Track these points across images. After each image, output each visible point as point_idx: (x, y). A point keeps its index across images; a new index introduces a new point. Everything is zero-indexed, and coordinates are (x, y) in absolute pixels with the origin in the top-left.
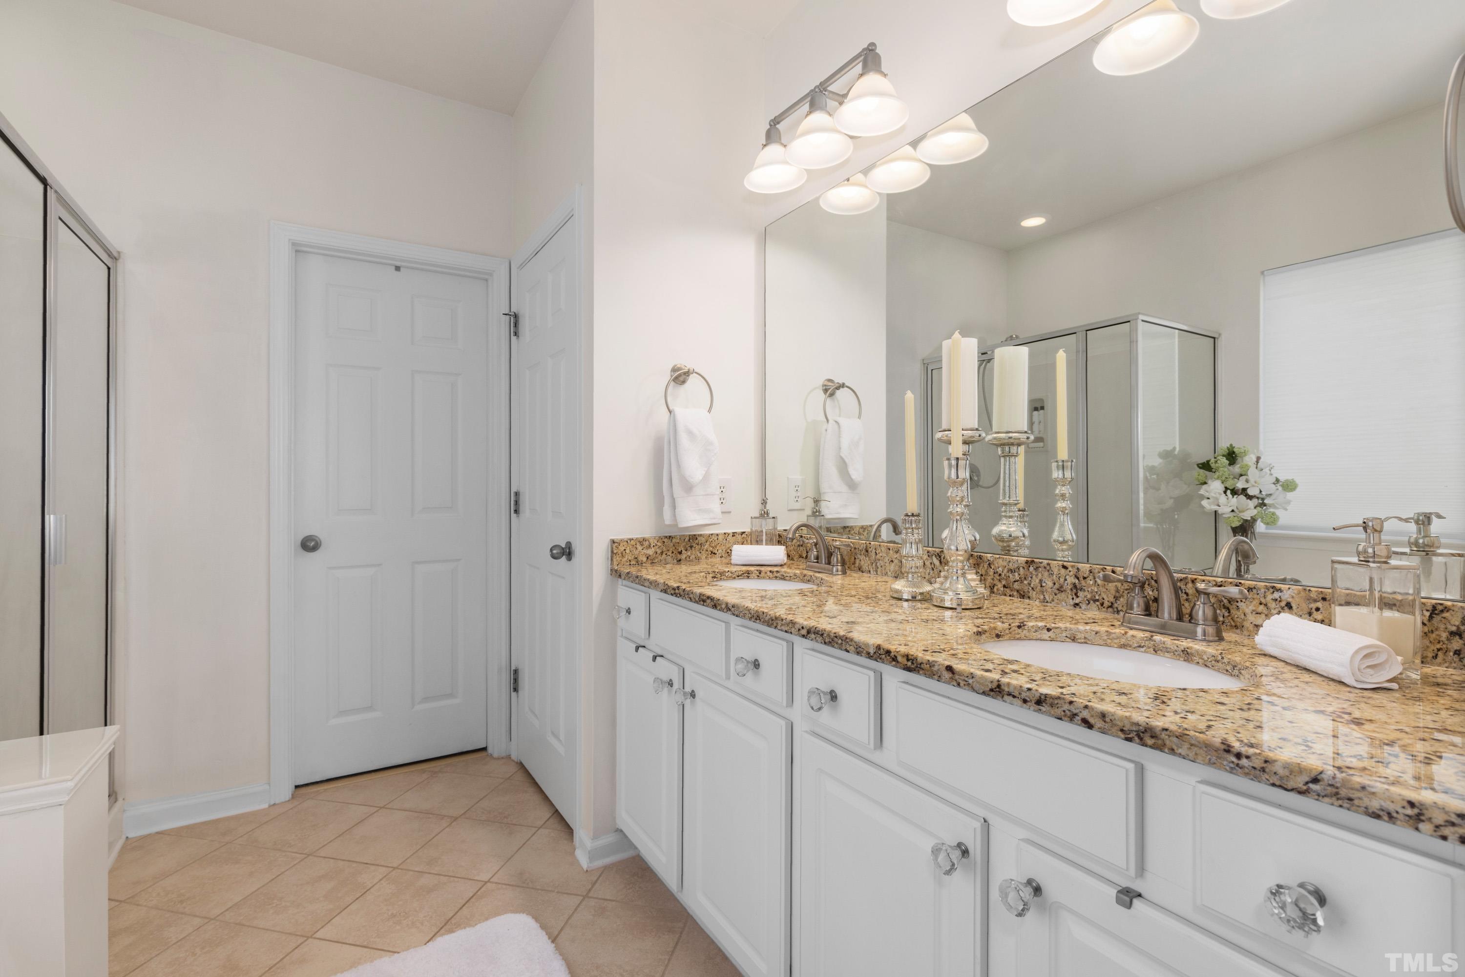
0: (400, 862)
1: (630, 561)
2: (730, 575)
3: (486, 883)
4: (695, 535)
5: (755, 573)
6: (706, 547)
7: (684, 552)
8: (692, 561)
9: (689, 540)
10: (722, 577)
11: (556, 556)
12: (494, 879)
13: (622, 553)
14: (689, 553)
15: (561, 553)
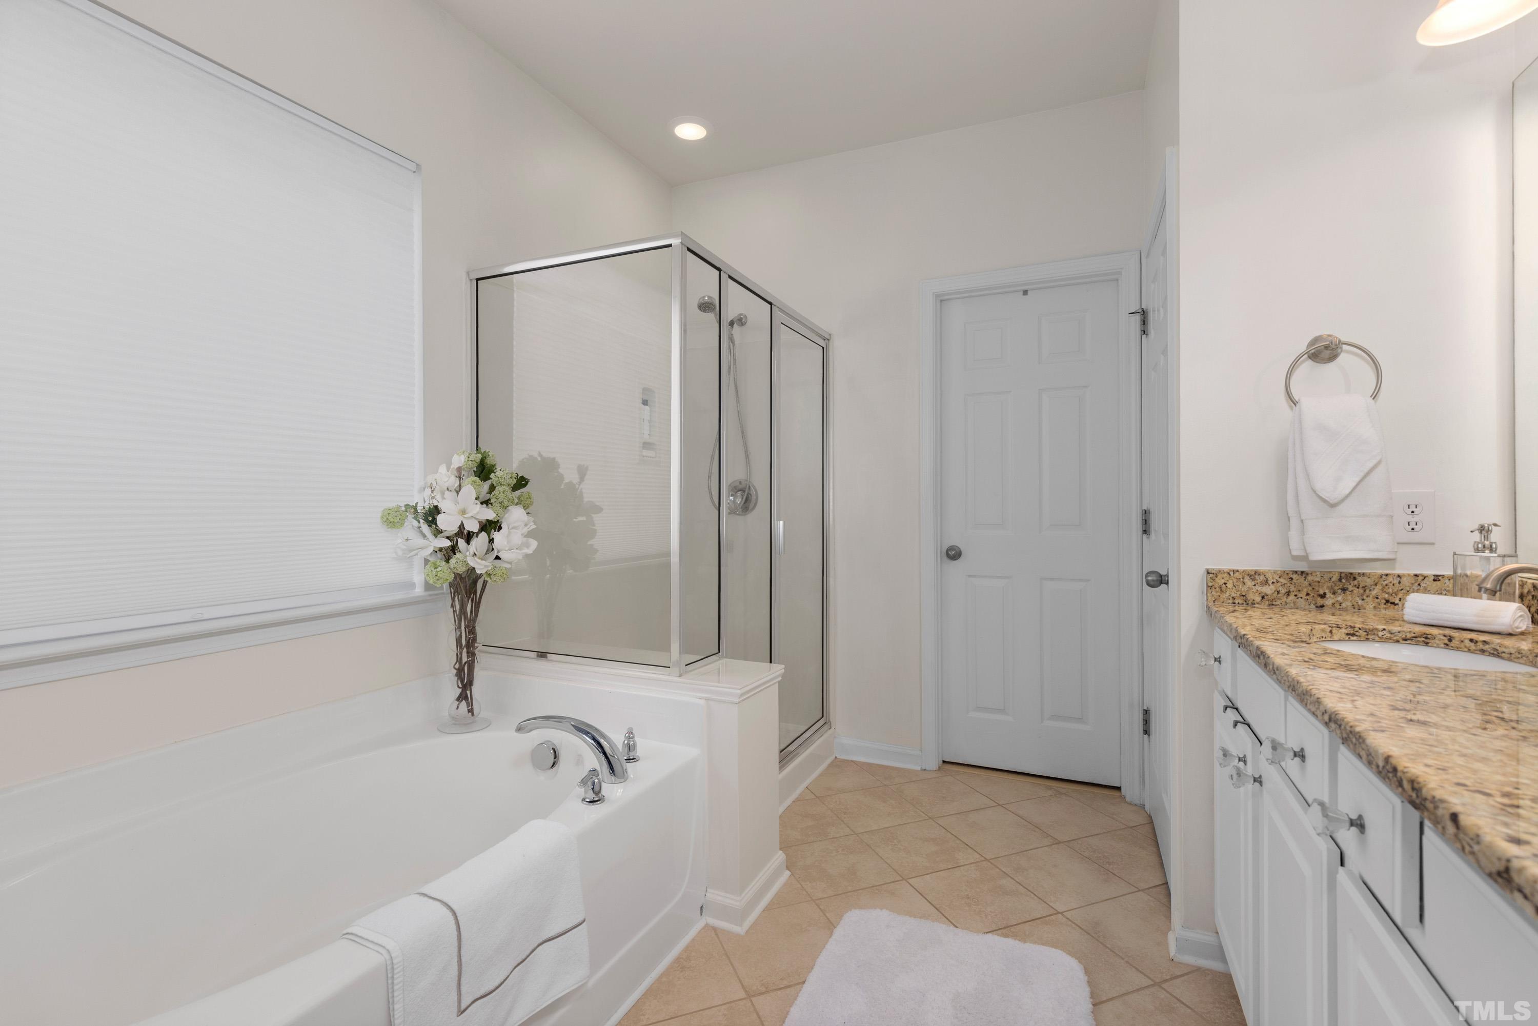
0: (993, 857)
1: (1234, 598)
2: (1388, 635)
3: (1058, 913)
4: (1351, 574)
5: (1440, 640)
6: (1374, 593)
7: (1328, 595)
8: (1345, 610)
9: (1340, 580)
10: (1370, 637)
11: (1152, 583)
12: (1067, 914)
13: (1220, 587)
14: (1340, 598)
15: (1157, 580)
